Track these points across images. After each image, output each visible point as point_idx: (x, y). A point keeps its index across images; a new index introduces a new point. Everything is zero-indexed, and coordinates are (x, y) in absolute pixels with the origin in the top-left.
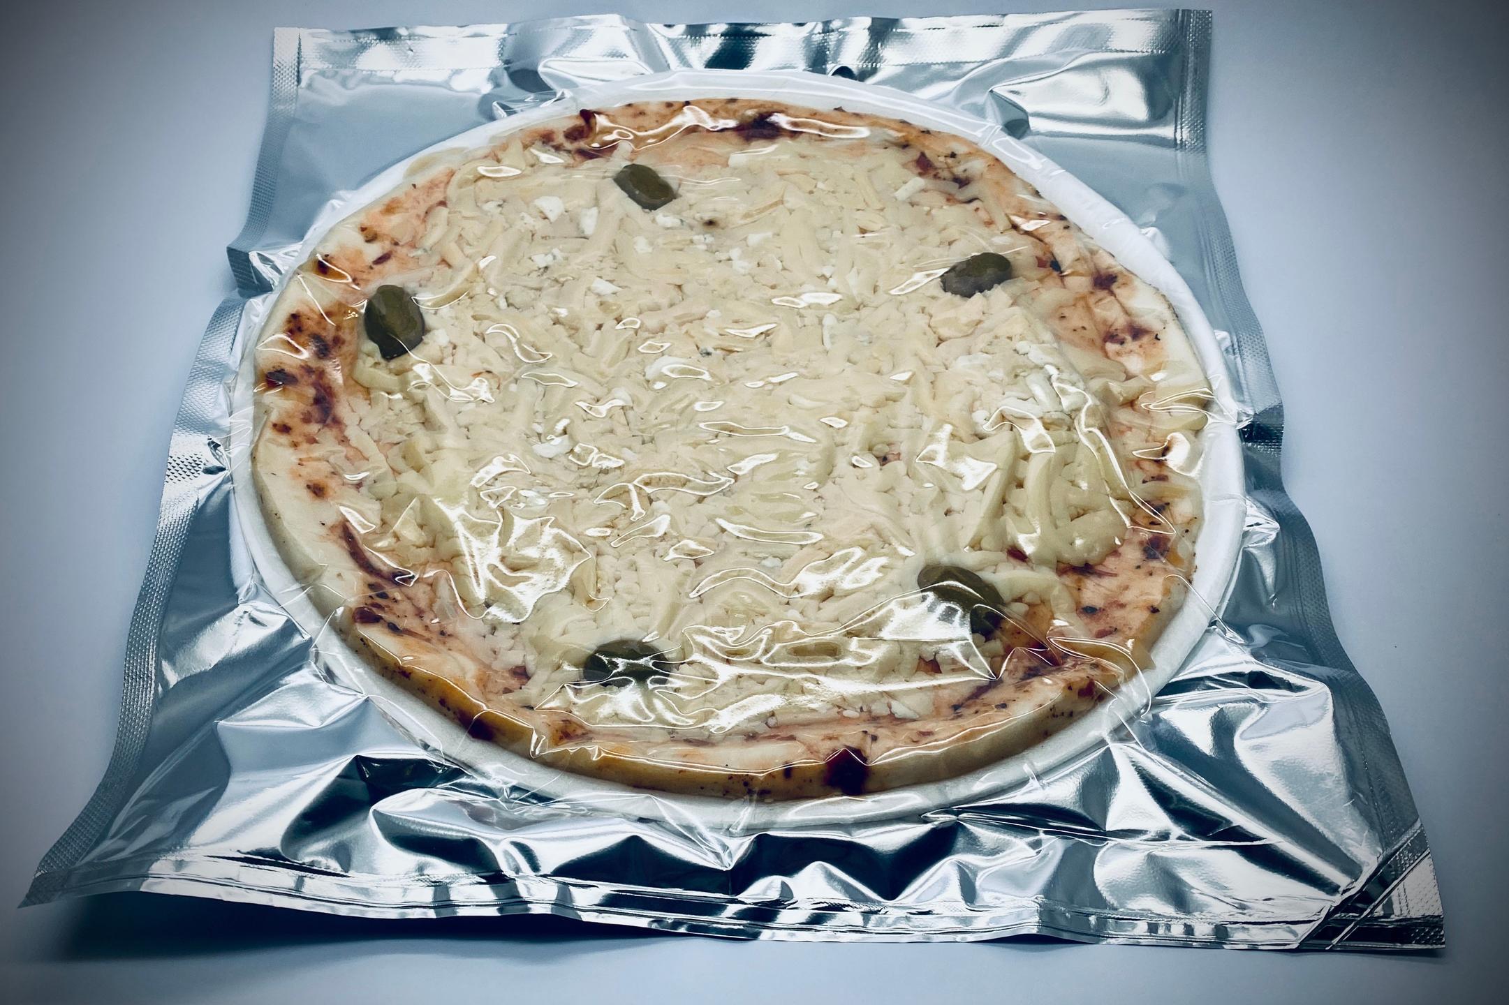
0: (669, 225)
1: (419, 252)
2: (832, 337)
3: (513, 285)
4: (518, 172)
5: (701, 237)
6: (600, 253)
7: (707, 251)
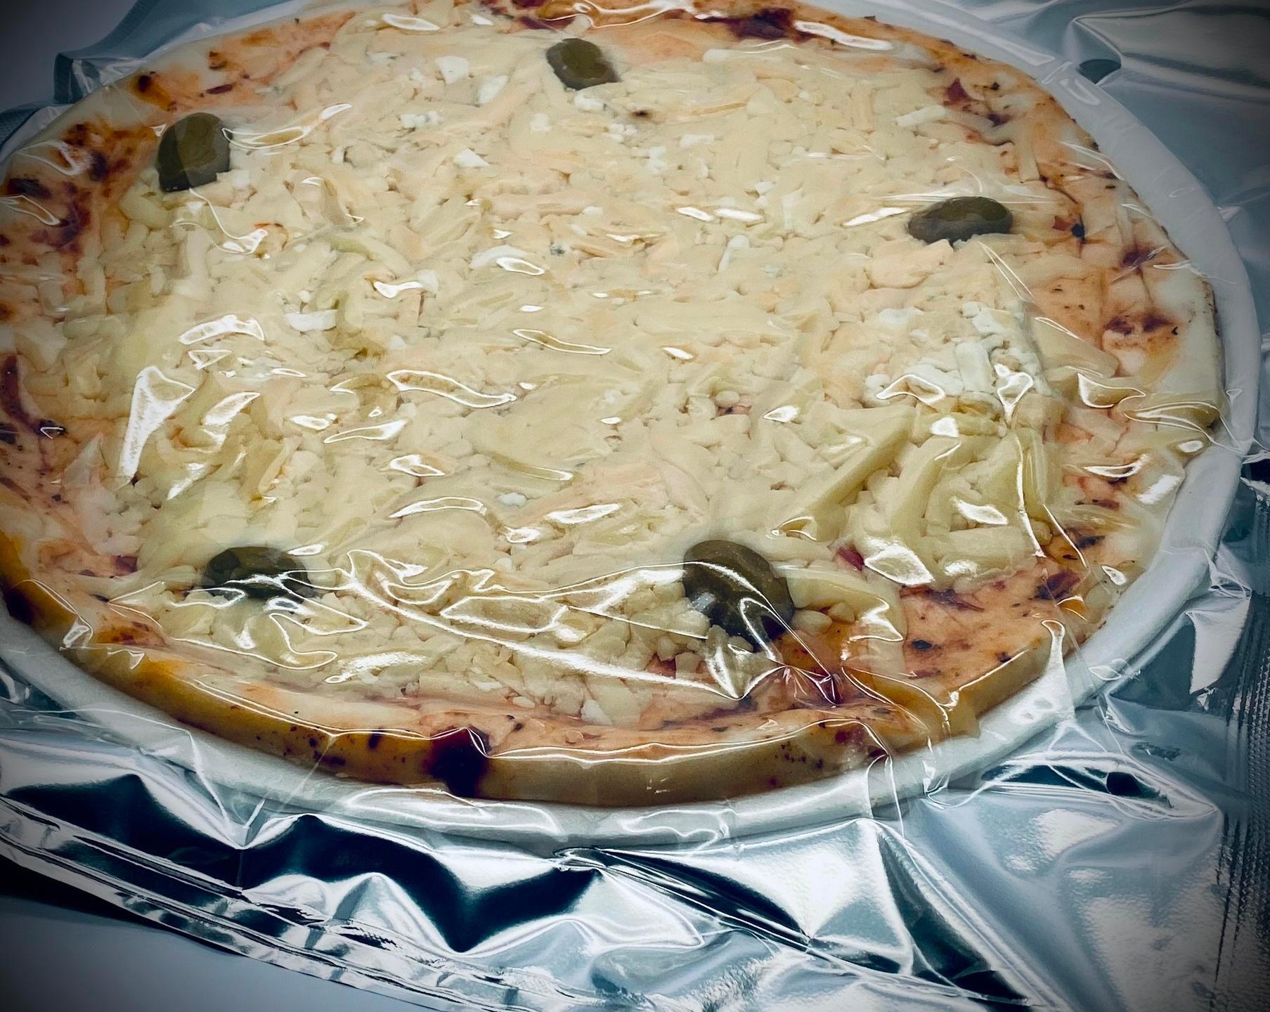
0: (588, 107)
1: (269, 90)
2: (732, 260)
3: (360, 139)
4: (436, 28)
5: (621, 127)
6: (485, 123)
7: (622, 143)
